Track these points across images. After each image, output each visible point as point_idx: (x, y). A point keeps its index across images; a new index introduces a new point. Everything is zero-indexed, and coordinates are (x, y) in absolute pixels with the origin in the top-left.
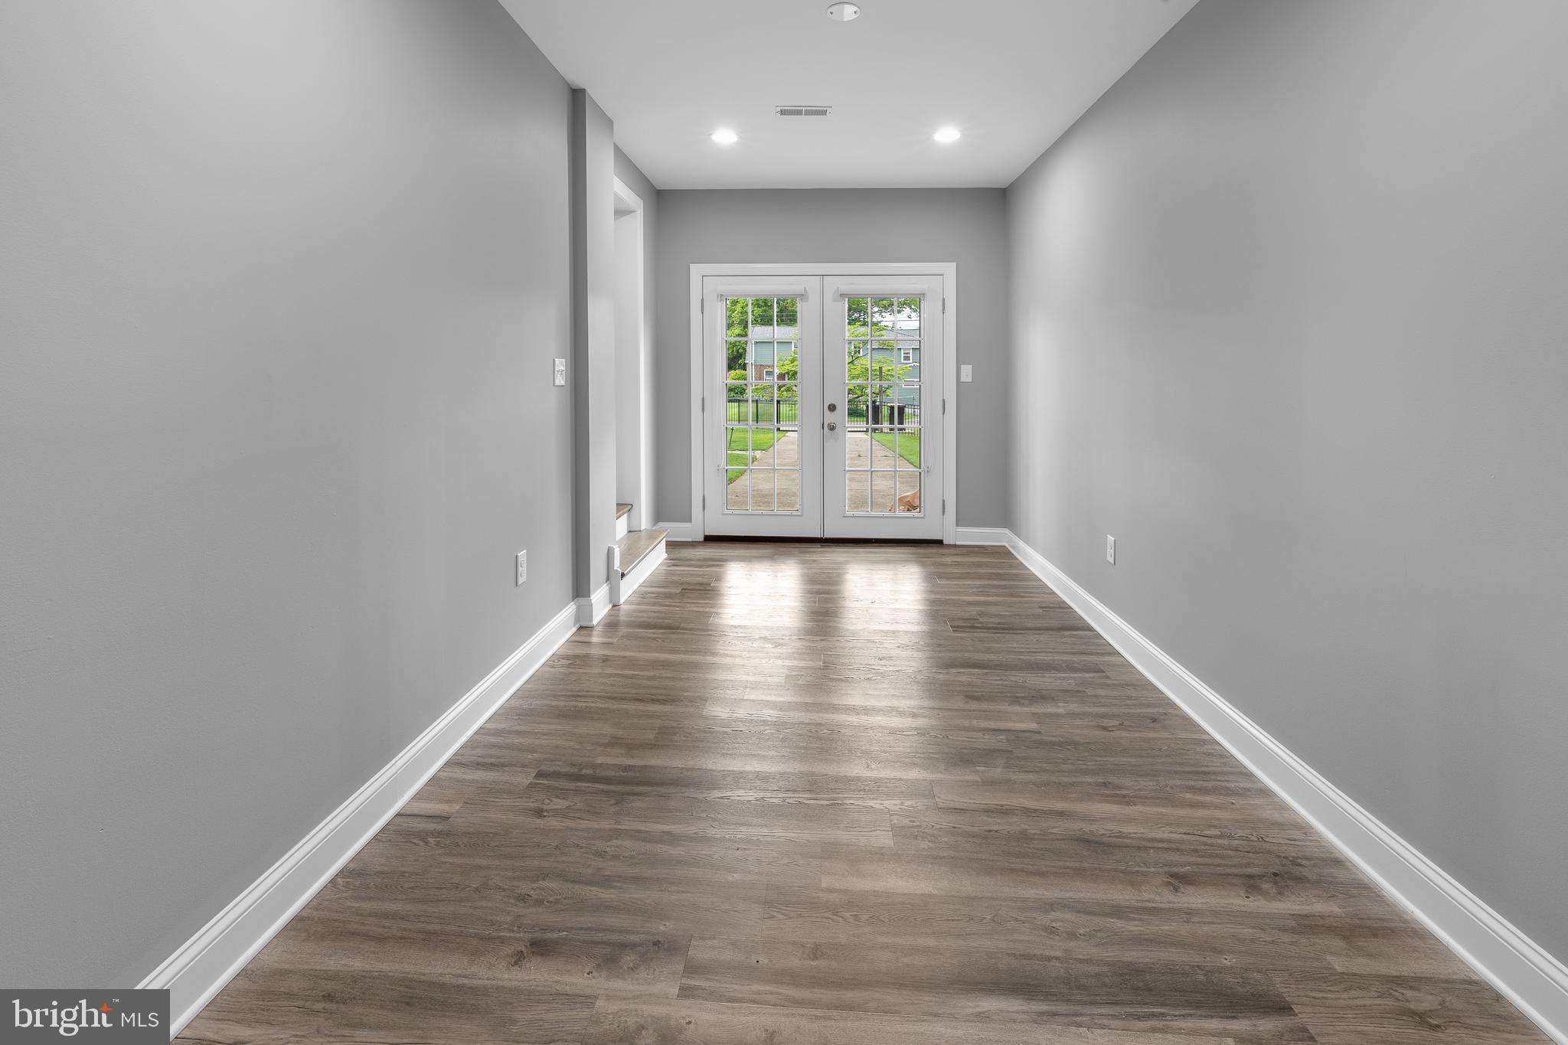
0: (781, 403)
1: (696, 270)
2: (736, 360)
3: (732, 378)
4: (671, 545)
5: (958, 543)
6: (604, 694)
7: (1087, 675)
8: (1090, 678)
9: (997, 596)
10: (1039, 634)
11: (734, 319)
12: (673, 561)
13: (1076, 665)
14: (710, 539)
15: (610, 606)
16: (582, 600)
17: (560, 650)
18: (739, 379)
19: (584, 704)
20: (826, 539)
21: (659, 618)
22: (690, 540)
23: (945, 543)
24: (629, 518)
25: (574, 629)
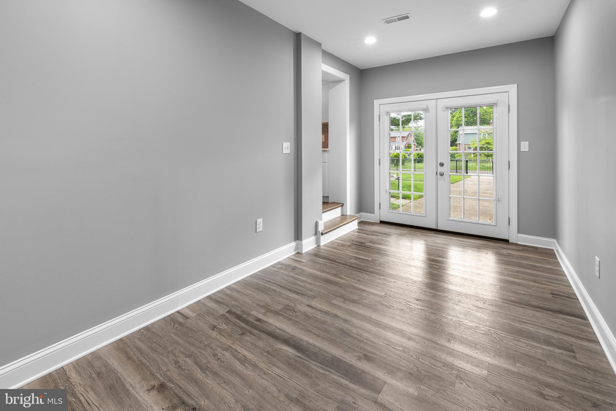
0: (468, 161)
1: (377, 102)
2: (454, 143)
3: (451, 150)
4: (360, 223)
5: (519, 243)
6: (280, 284)
7: (557, 350)
8: (558, 353)
9: (523, 279)
10: (537, 311)
11: (453, 124)
12: (360, 230)
13: (553, 341)
14: (382, 222)
15: (316, 246)
16: (299, 242)
17: (283, 261)
18: (454, 150)
19: (269, 286)
20: (439, 230)
21: (330, 255)
22: (374, 222)
23: (510, 241)
24: (342, 210)
25: (294, 253)
